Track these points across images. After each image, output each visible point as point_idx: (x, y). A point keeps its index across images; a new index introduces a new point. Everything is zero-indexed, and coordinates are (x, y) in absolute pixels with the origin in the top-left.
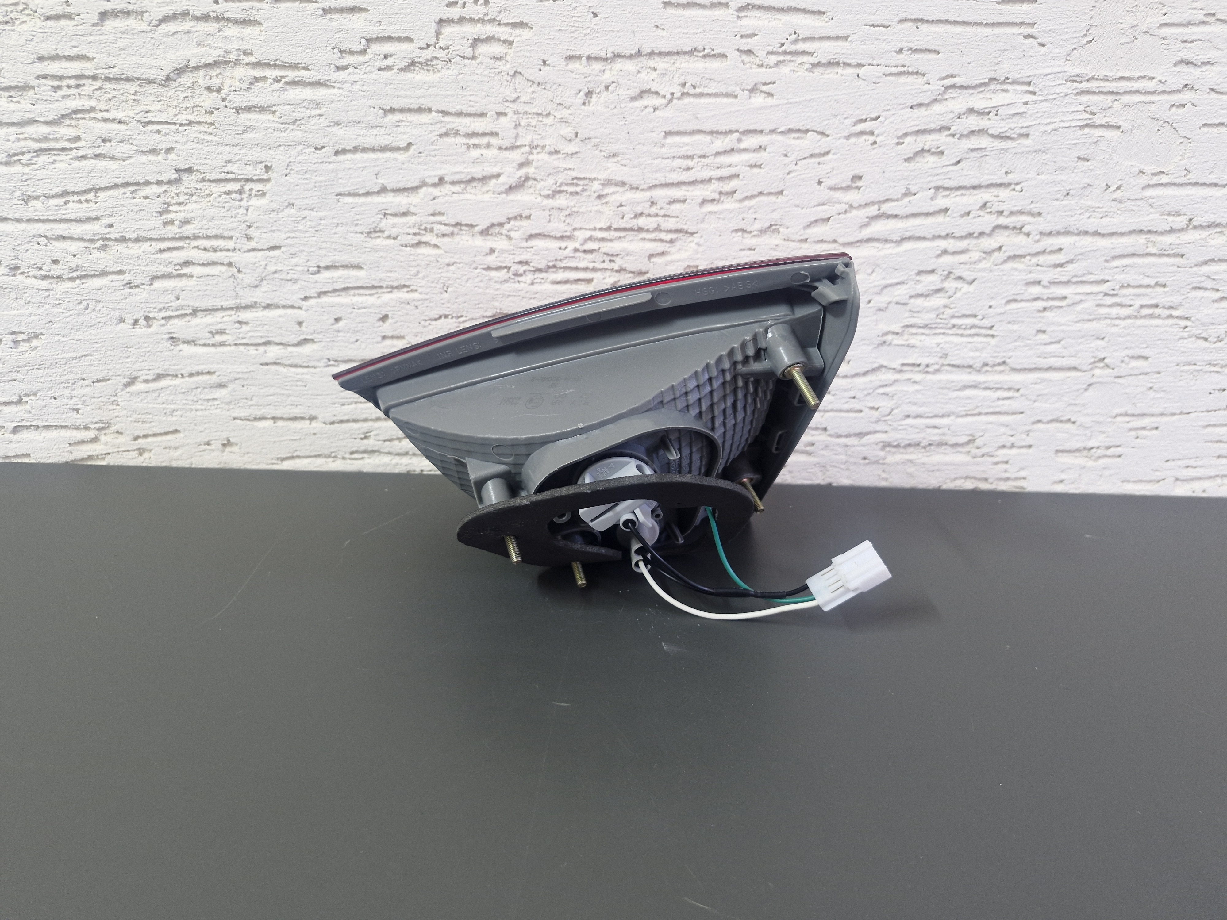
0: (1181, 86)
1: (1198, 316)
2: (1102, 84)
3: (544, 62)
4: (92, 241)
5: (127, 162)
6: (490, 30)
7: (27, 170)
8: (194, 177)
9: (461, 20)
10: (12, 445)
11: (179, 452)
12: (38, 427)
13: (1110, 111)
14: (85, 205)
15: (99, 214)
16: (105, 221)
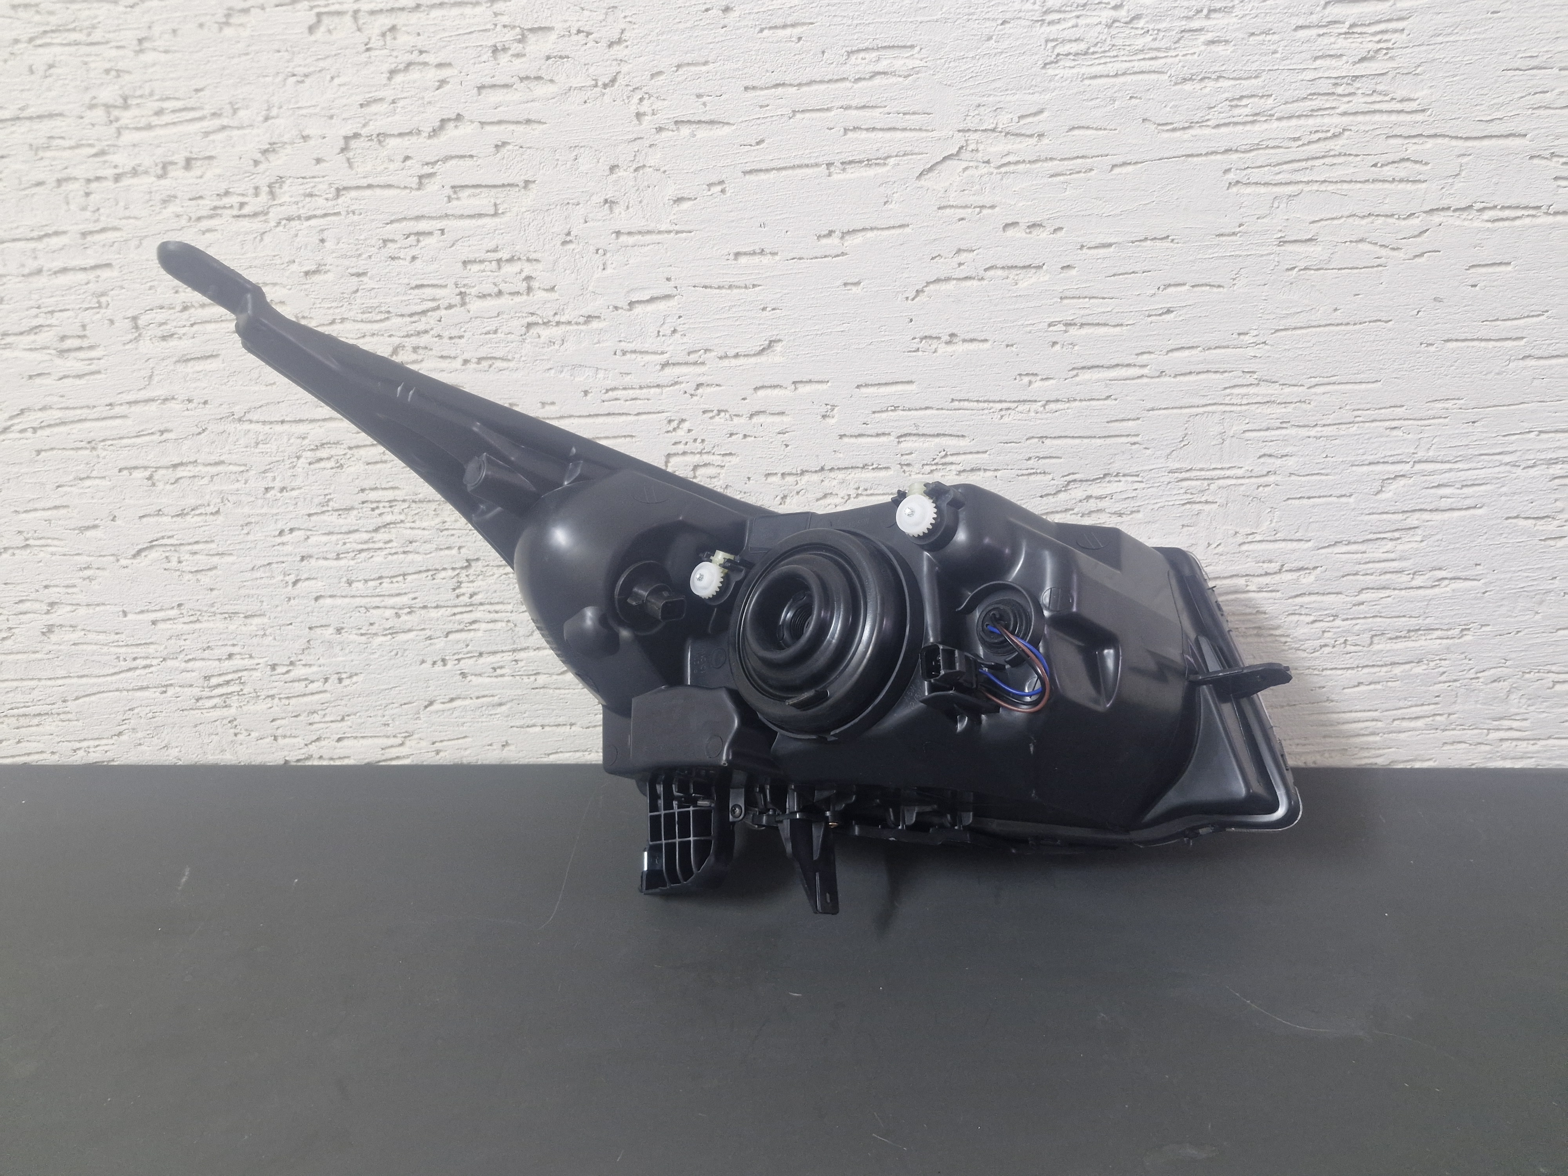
0: (1265, 473)
1: (1295, 635)
2: (1198, 473)
3: (749, 478)
4: (400, 609)
5: (428, 556)
6: (706, 458)
7: (352, 563)
8: (480, 563)
9: (684, 453)
10: (337, 751)
11: (468, 752)
12: (356, 738)
13: (1207, 493)
14: (396, 585)
15: (407, 591)
16: (412, 596)
